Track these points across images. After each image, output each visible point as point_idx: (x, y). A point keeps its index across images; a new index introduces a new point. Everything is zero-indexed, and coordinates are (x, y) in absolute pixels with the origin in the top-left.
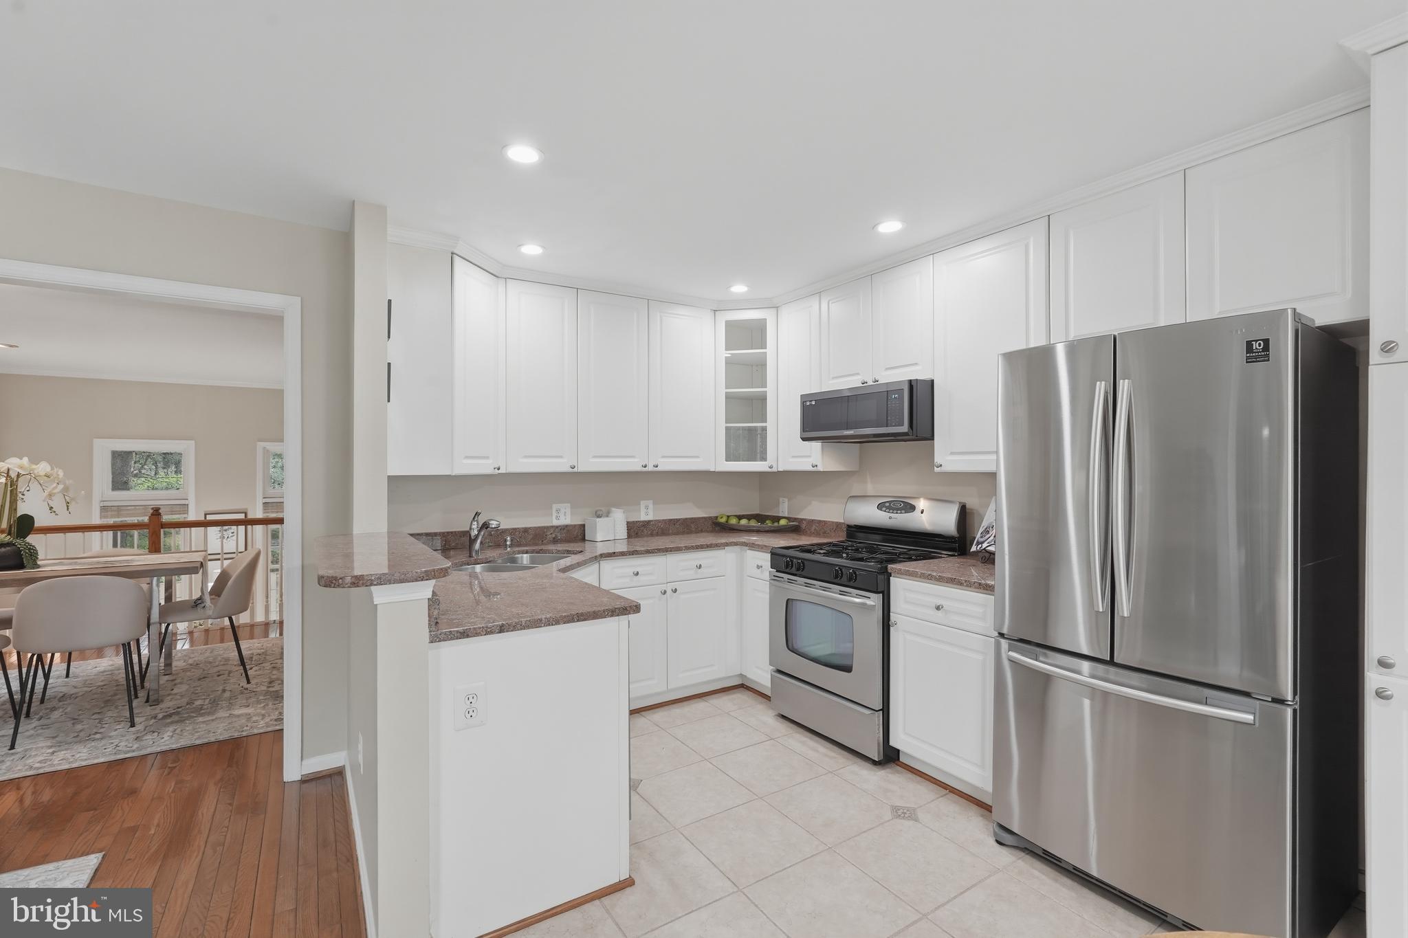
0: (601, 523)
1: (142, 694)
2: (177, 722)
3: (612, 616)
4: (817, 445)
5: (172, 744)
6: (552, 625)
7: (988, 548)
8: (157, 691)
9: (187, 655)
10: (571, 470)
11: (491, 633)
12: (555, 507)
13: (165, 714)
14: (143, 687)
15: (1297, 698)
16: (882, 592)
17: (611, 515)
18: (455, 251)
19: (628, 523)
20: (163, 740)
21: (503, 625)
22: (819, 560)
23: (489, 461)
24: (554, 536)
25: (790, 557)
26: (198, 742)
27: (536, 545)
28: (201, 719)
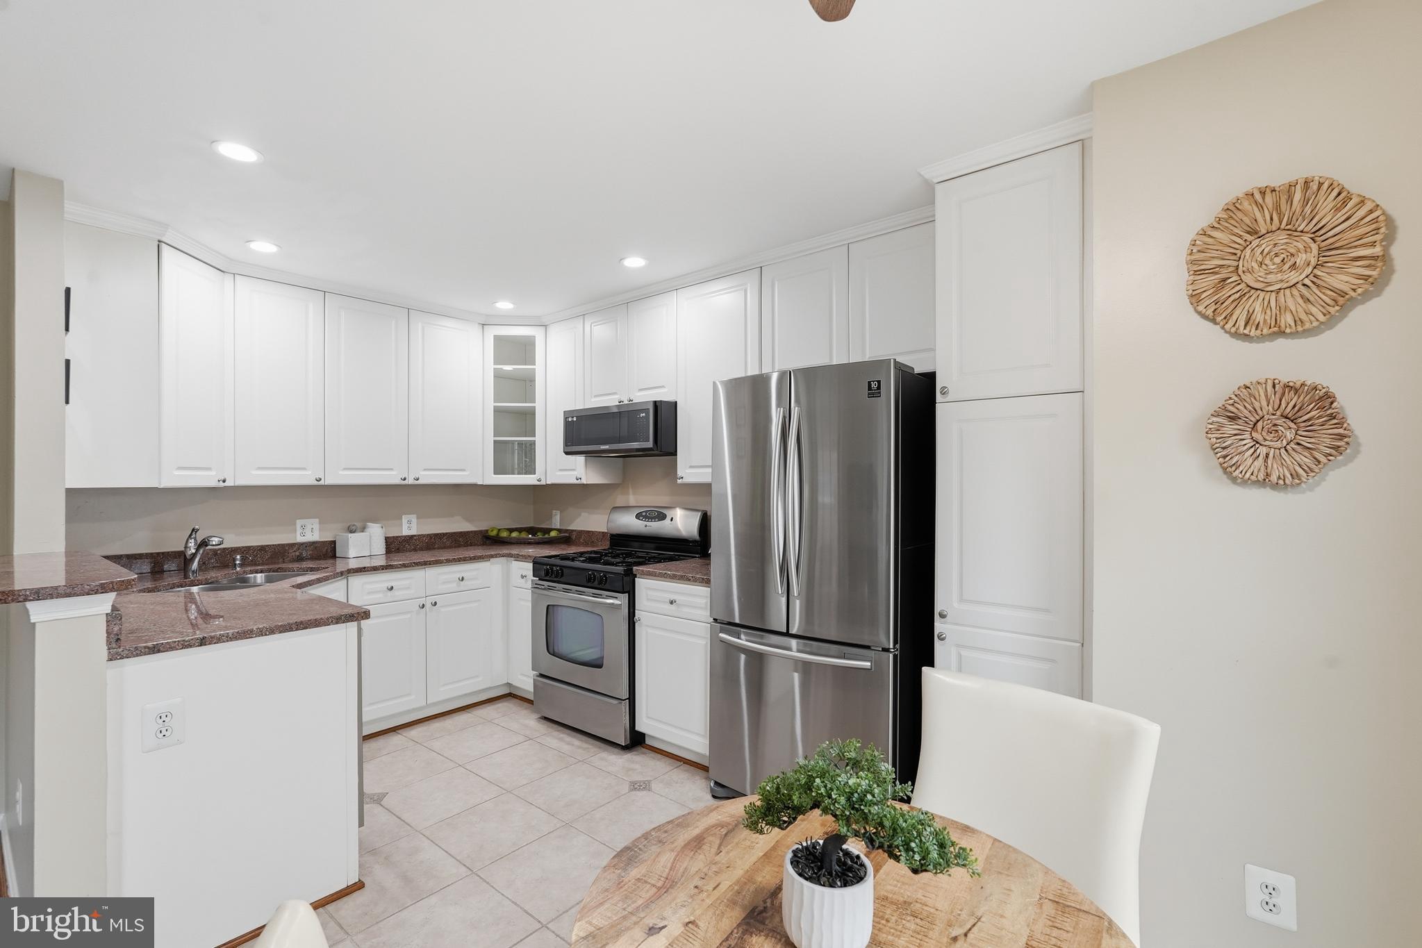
0: (353, 538)
3: (337, 623)
4: (581, 459)
6: (266, 635)
10: (316, 483)
11: (190, 646)
12: (299, 523)
15: (898, 646)
16: (629, 592)
17: (365, 530)
18: (163, 239)
19: (387, 539)
21: (204, 638)
22: (579, 566)
23: (213, 473)
24: (297, 553)
25: (550, 565)
27: (275, 563)
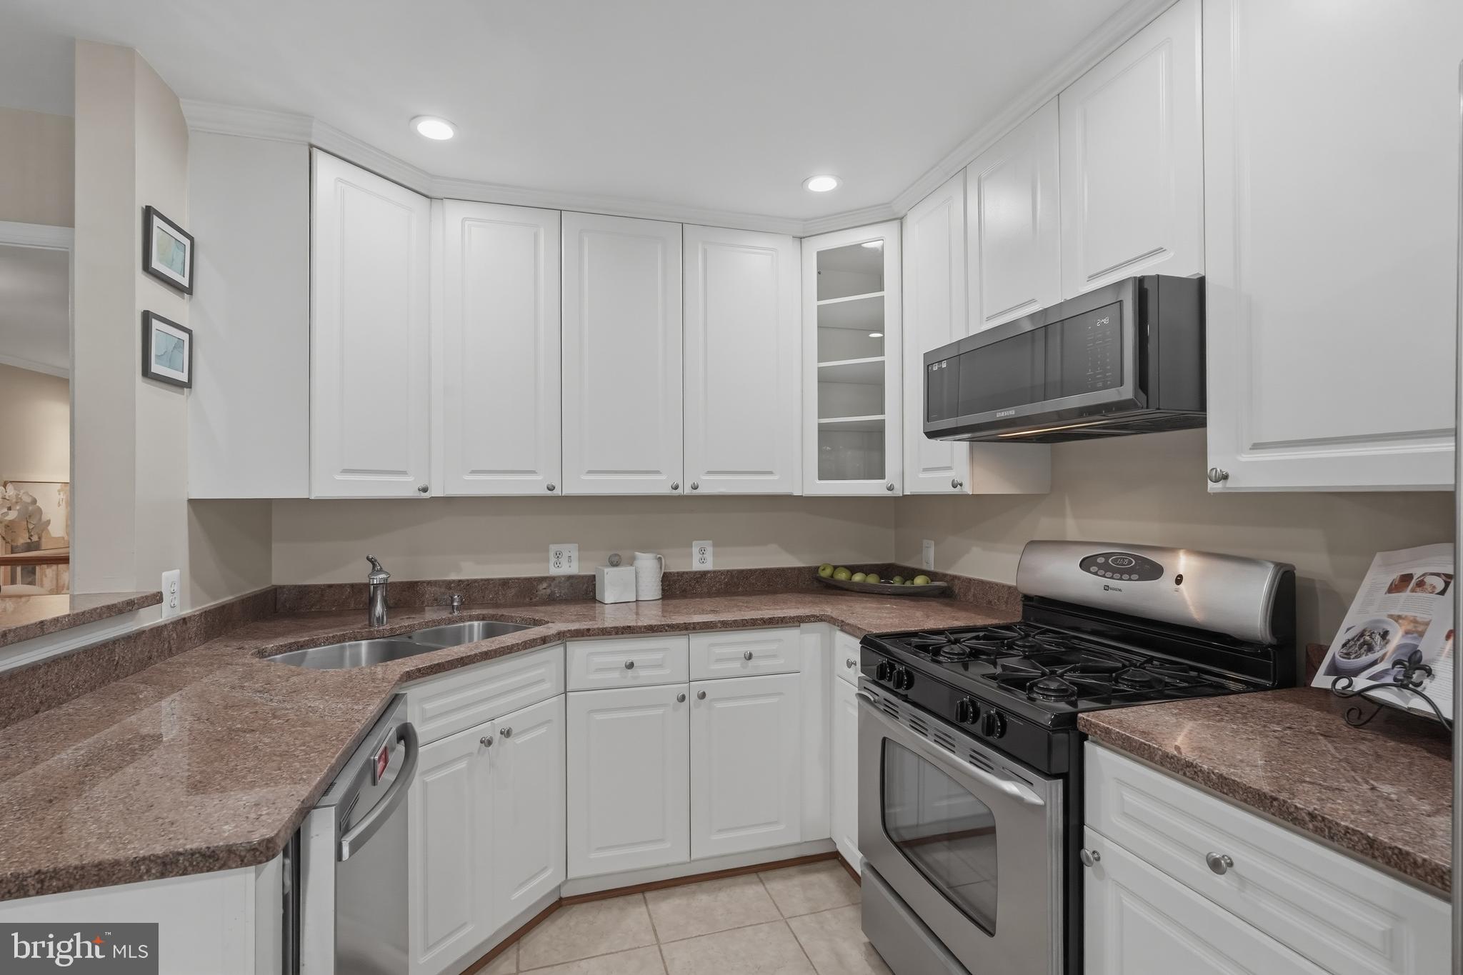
0: (618, 574)
4: (961, 447)
7: (1375, 694)
10: (549, 493)
12: (553, 548)
16: (1064, 776)
17: (632, 562)
18: (314, 142)
19: (664, 575)
23: (407, 478)
25: (889, 658)
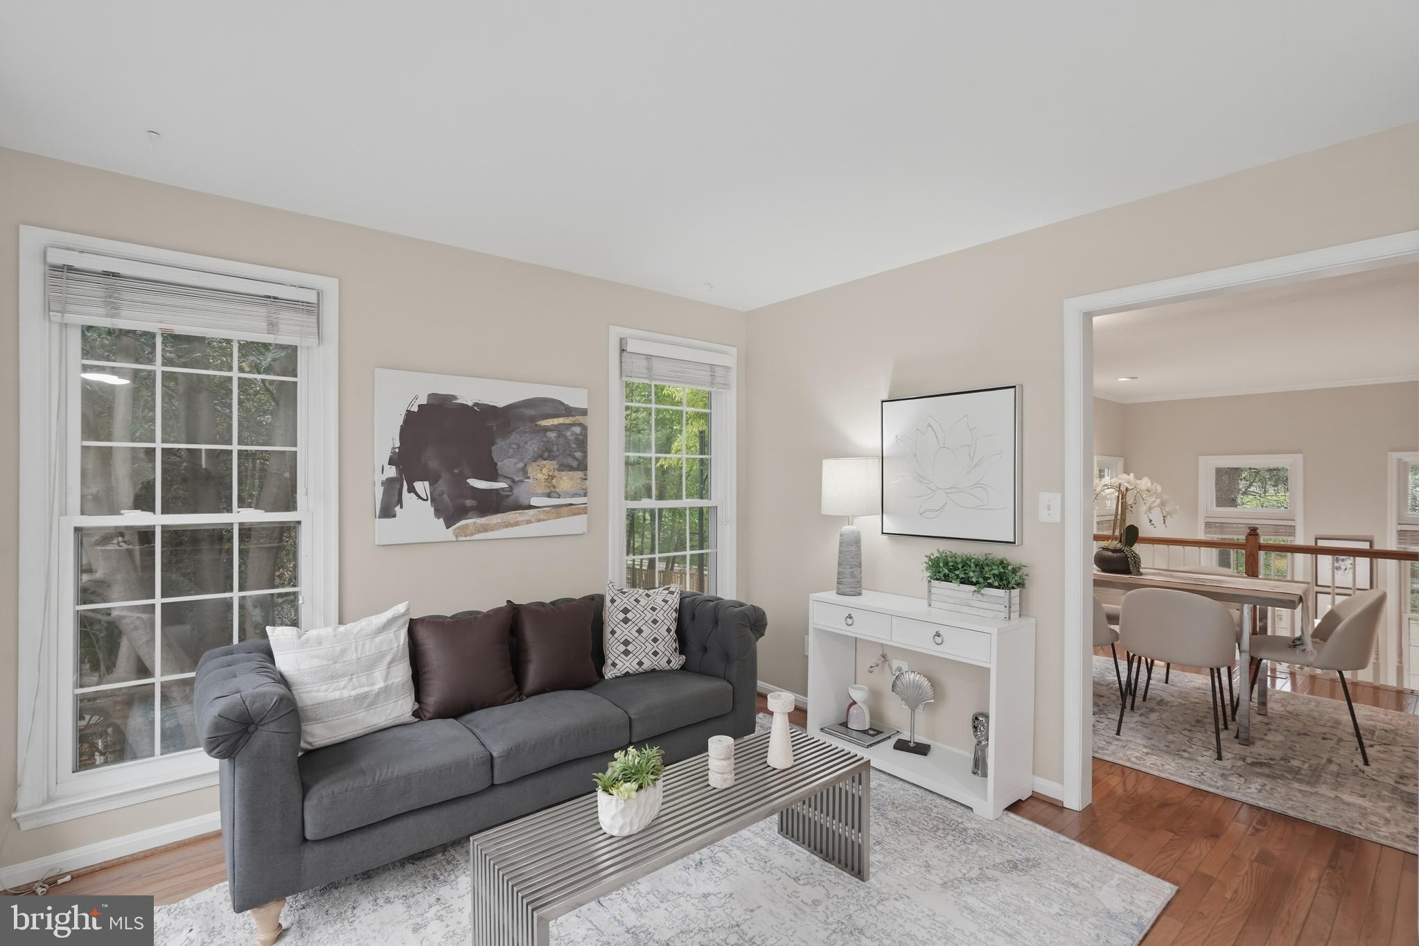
1: (1232, 726)
2: (1268, 776)
5: (1260, 800)
8: (1247, 729)
9: (1285, 697)
13: (1255, 760)
14: (1234, 719)
20: (1249, 791)
26: (1291, 813)
28: (1296, 785)
